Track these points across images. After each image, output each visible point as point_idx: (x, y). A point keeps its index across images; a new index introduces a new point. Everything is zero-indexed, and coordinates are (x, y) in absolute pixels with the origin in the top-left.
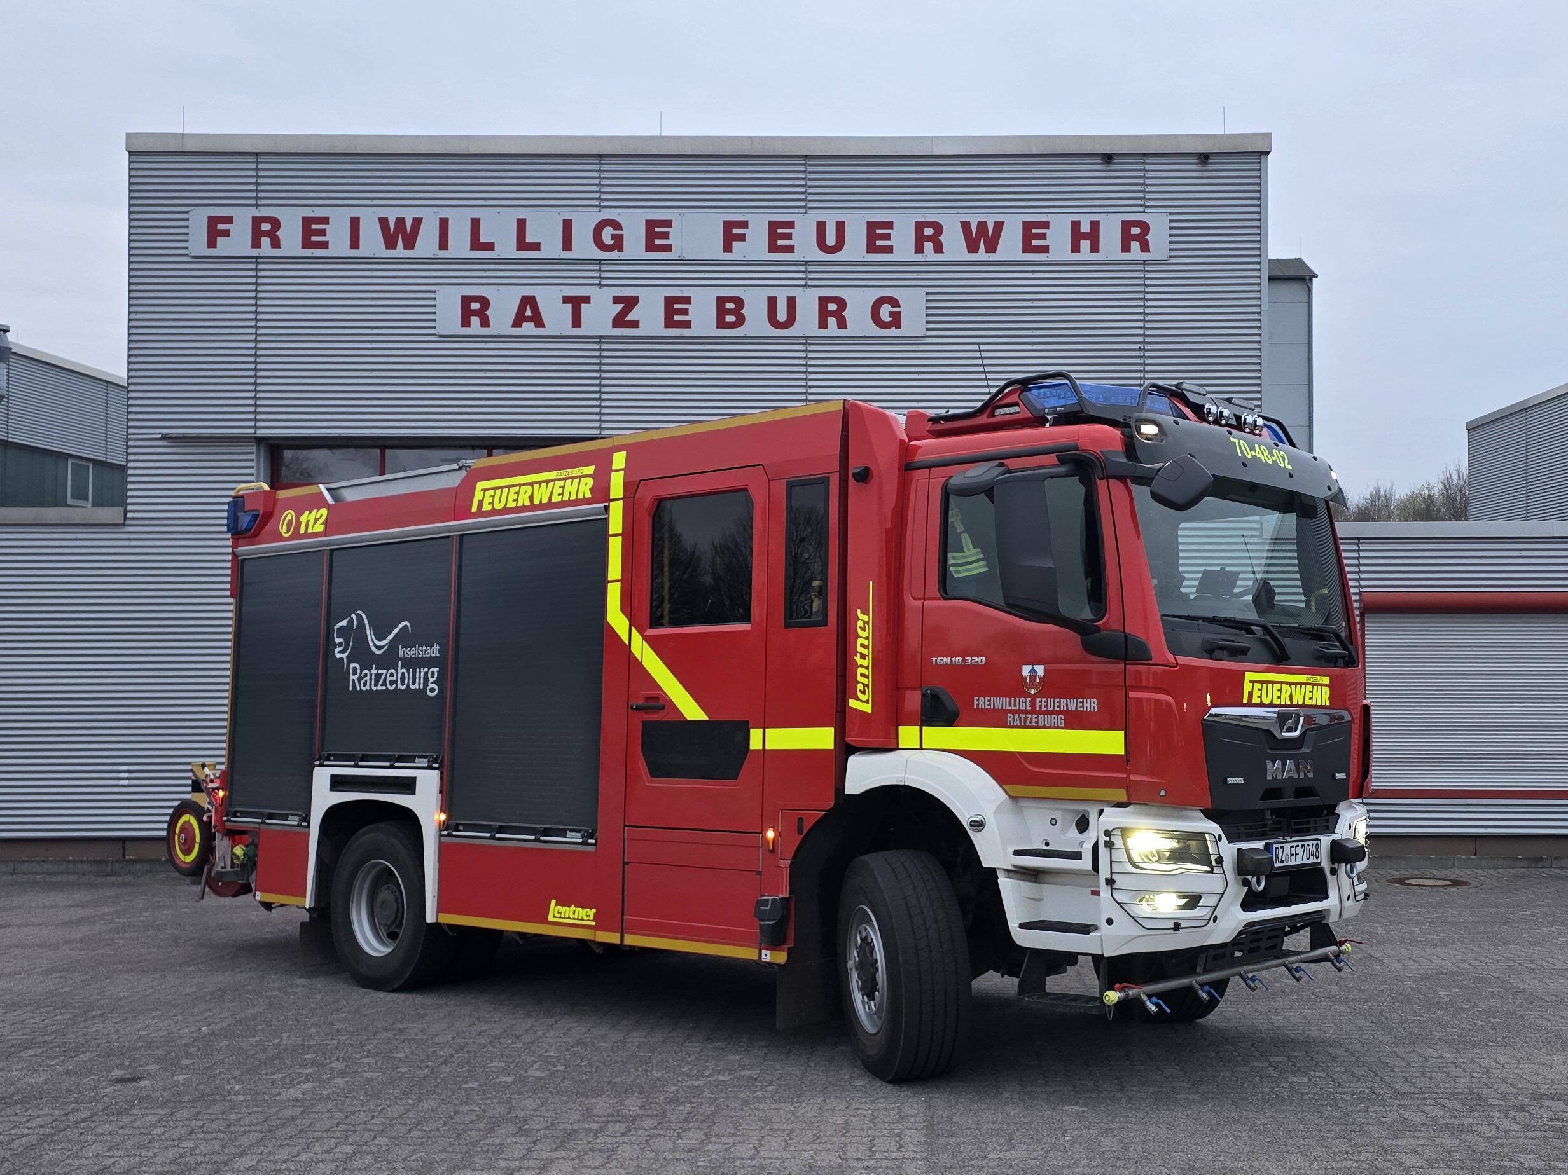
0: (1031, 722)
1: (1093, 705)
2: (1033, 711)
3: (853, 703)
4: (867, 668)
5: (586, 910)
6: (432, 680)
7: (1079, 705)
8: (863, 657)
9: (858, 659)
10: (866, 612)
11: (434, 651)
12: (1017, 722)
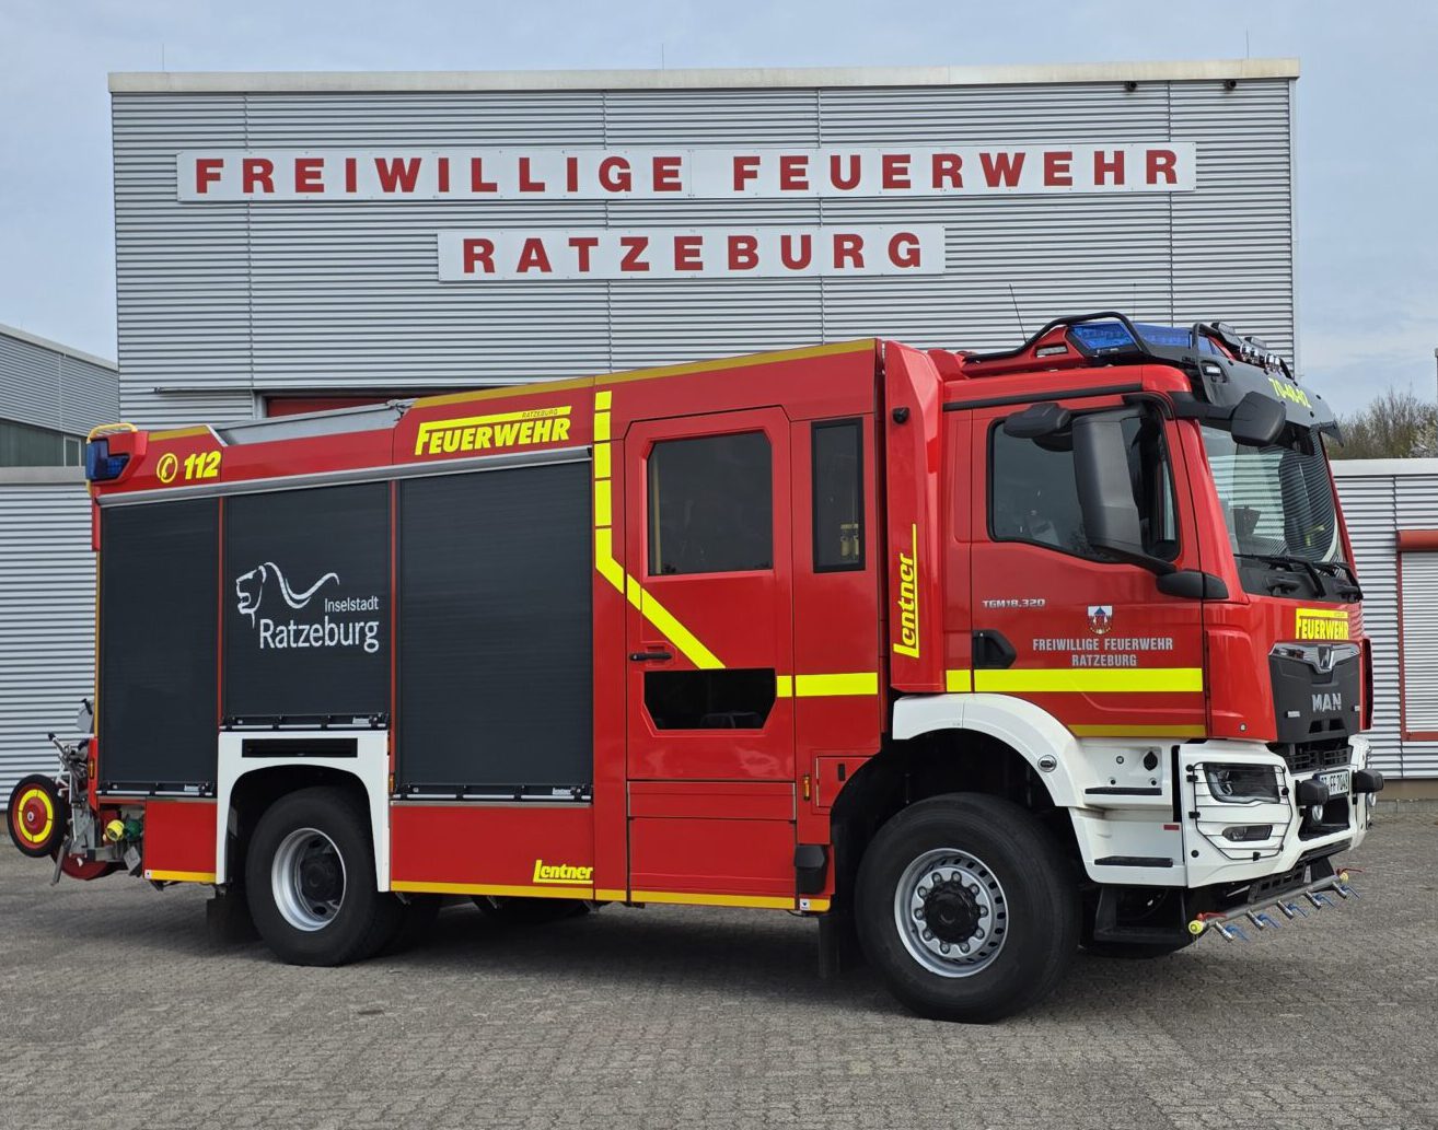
0: (1099, 661)
1: (1167, 644)
2: (1102, 651)
3: (897, 648)
4: (913, 612)
5: (580, 869)
6: (369, 635)
7: (1153, 644)
8: (908, 601)
9: (902, 603)
10: (909, 555)
11: (372, 603)
12: (1083, 662)
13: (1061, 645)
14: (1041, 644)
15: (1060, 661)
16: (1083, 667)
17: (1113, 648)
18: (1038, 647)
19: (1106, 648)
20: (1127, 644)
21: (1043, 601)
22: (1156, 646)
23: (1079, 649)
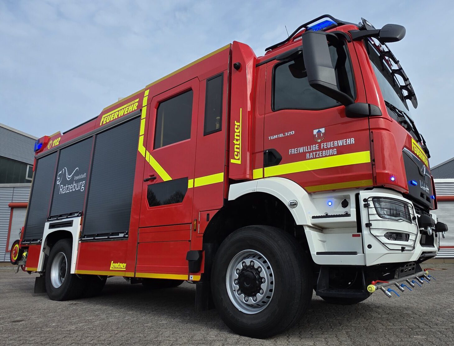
0: (319, 155)
1: (352, 141)
2: (320, 149)
3: (232, 161)
4: (239, 145)
5: (123, 264)
6: (83, 186)
7: (344, 142)
8: (237, 140)
9: (235, 142)
10: (238, 121)
11: (85, 175)
12: (312, 156)
13: (301, 150)
14: (293, 151)
15: (301, 157)
16: (312, 159)
17: (325, 147)
18: (291, 153)
19: (322, 148)
20: (332, 144)
21: (294, 132)
22: (346, 143)
23: (309, 150)
